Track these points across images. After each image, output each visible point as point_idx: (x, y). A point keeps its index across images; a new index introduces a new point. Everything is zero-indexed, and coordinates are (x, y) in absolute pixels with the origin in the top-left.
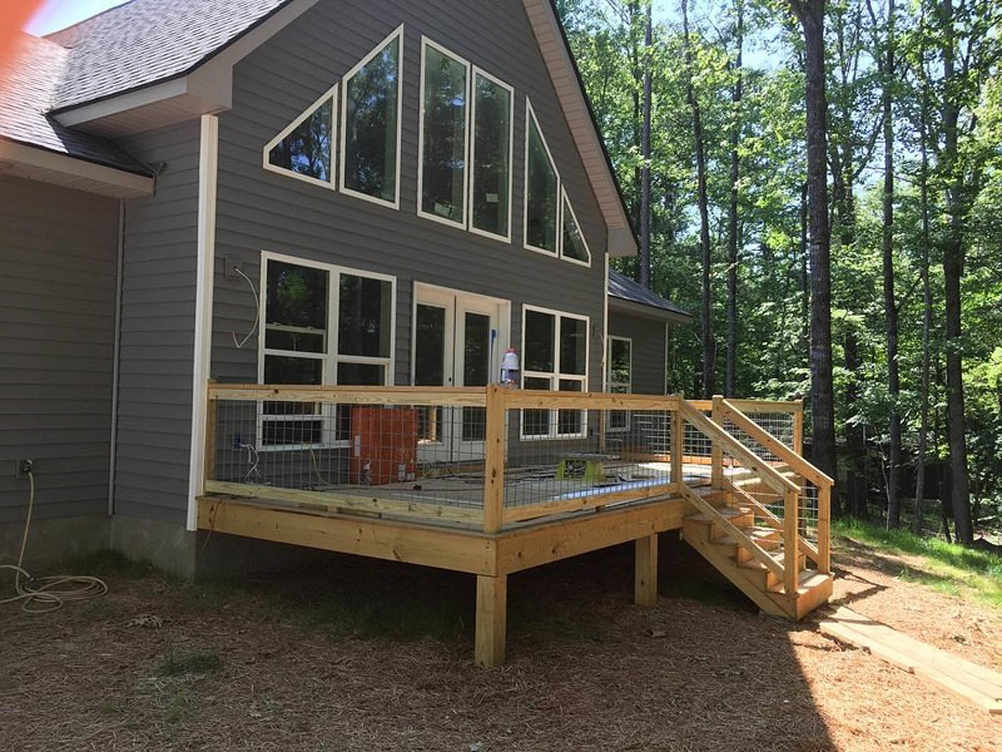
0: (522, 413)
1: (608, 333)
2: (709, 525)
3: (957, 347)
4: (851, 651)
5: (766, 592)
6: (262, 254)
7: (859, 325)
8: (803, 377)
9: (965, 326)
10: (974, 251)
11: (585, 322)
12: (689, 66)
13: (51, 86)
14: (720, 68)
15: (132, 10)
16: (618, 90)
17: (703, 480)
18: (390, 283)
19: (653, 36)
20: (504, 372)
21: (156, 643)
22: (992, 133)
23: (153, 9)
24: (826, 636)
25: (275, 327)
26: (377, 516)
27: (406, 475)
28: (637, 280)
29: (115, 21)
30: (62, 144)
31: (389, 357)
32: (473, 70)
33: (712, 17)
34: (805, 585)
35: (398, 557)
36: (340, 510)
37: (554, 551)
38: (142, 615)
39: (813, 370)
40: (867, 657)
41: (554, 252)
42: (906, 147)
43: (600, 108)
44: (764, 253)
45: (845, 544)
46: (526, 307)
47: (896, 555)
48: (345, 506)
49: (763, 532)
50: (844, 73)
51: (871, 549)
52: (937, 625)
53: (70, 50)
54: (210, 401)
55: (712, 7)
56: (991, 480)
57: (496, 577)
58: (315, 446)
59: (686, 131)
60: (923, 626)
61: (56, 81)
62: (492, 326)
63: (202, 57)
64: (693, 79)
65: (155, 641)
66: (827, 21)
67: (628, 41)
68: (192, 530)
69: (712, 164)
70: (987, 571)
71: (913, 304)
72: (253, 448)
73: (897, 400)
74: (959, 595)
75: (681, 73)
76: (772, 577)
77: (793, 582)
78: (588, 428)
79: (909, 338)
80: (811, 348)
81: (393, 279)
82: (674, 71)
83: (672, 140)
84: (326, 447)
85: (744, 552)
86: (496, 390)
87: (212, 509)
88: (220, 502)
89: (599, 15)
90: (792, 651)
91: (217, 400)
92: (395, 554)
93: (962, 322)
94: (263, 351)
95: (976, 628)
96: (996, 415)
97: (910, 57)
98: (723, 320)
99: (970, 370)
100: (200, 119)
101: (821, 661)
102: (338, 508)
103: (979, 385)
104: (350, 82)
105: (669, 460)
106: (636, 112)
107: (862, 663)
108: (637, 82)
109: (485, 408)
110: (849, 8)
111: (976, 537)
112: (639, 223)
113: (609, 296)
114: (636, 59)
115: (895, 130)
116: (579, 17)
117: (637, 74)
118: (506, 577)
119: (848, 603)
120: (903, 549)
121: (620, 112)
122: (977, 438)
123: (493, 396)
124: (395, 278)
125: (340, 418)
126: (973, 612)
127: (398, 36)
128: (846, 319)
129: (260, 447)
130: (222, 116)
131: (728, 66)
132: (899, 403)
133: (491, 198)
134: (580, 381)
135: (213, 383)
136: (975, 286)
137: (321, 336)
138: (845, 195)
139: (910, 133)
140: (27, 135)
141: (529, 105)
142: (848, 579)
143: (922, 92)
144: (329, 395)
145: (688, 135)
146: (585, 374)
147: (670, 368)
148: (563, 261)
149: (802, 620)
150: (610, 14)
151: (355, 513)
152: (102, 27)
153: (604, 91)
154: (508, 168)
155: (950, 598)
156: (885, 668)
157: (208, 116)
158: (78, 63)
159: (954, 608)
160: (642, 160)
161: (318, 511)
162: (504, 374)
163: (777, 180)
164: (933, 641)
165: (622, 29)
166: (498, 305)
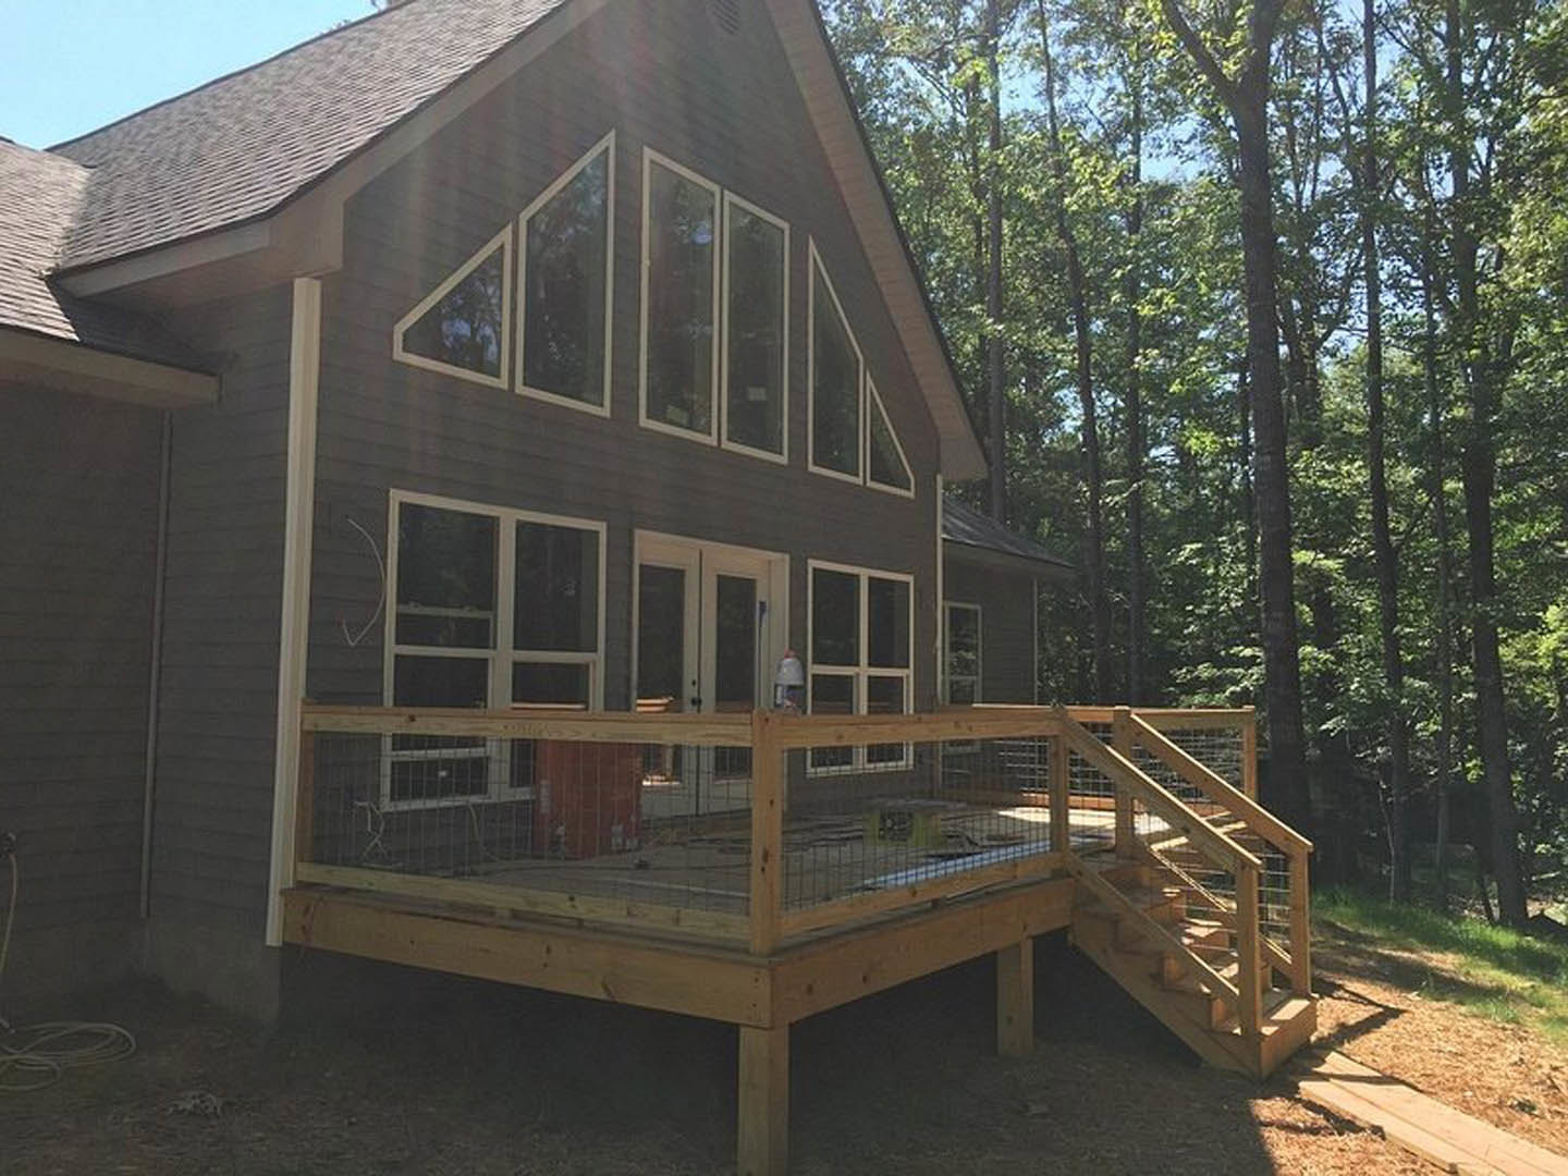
0: (809, 753)
1: (944, 598)
2: (1115, 922)
3: (1493, 613)
4: (1353, 1135)
5: (1210, 1031)
6: (391, 494)
7: (1336, 575)
8: (1251, 662)
9: (1500, 574)
10: (1508, 456)
11: (908, 583)
12: (1059, 181)
13: (57, 230)
14: (1108, 183)
15: (191, 108)
16: (950, 215)
17: (1103, 841)
18: (597, 533)
19: (1002, 133)
20: (780, 689)
21: (210, 1145)
22: (1529, 275)
23: (223, 107)
24: (1311, 1106)
25: (412, 609)
26: (575, 923)
27: (624, 842)
28: (987, 512)
29: (165, 123)
30: (70, 328)
31: (595, 651)
32: (726, 199)
33: (1092, 105)
34: (1275, 1017)
35: (610, 994)
36: (515, 914)
37: (865, 979)
38: (191, 1093)
39: (1266, 651)
40: (1380, 1146)
41: (857, 475)
42: (1400, 300)
43: (924, 243)
44: (1181, 459)
45: (1329, 935)
46: (813, 563)
47: (1412, 951)
48: (522, 907)
49: (1201, 930)
50: (1297, 187)
51: (1372, 941)
52: (1487, 1080)
53: (92, 171)
54: (305, 734)
55: (1093, 90)
56: (1548, 811)
57: (772, 1028)
58: (475, 799)
59: (1056, 276)
60: (1466, 1083)
61: (66, 224)
62: (760, 596)
63: (294, 188)
64: (1067, 200)
65: (209, 1140)
66: (1271, 109)
67: (963, 142)
68: (274, 944)
69: (1097, 326)
70: (1558, 975)
71: (1418, 542)
72: (374, 808)
73: (1402, 697)
74: (1518, 1023)
75: (1047, 193)
76: (1219, 1006)
77: (1254, 1013)
78: (915, 752)
79: (1414, 593)
80: (1263, 616)
81: (601, 527)
82: (1036, 188)
83: (1035, 290)
84: (494, 800)
85: (1172, 966)
86: (767, 720)
87: (307, 911)
88: (321, 899)
89: (918, 102)
90: (1259, 1141)
91: (317, 732)
92: (606, 989)
93: (1495, 567)
94: (391, 649)
95: (1548, 1082)
96: (1553, 710)
97: (1401, 164)
98: (1121, 568)
99: (1510, 641)
100: (292, 284)
101: (1304, 1155)
102: (513, 910)
103: (1525, 663)
104: (531, 222)
105: (1047, 803)
106: (979, 248)
107: (1373, 1157)
108: (980, 203)
109: (751, 748)
110: (1305, 90)
111: (1533, 909)
112: (986, 419)
113: (944, 540)
114: (976, 169)
115: (1383, 276)
116: (887, 105)
117: (978, 191)
118: (787, 1028)
119: (1342, 1043)
120: (1422, 941)
121: (953, 248)
122: (1524, 746)
123: (762, 728)
124: (604, 525)
125: (516, 761)
126: (1543, 1053)
127: (607, 149)
128: (1315, 565)
129: (387, 805)
130: (326, 279)
131: (1119, 181)
132: (1404, 701)
133: (757, 394)
134: (901, 678)
135: (309, 704)
136: (1513, 512)
137: (487, 621)
138: (1305, 373)
139: (1405, 280)
140: (13, 314)
141: (813, 250)
142: (1340, 998)
143: (1423, 217)
144: (498, 726)
145: (1059, 284)
146: (908, 667)
147: (1042, 641)
148: (870, 489)
149: (1270, 1077)
150: (935, 101)
151: (539, 919)
152: (144, 134)
153: (929, 216)
154: (782, 338)
155: (1504, 1029)
156: (1409, 1166)
157: (305, 279)
158: (102, 193)
159: (1510, 1046)
160: (991, 326)
161: (477, 915)
162: (779, 694)
163: (1202, 353)
164: (1483, 1114)
165: (953, 121)
166: (770, 562)
